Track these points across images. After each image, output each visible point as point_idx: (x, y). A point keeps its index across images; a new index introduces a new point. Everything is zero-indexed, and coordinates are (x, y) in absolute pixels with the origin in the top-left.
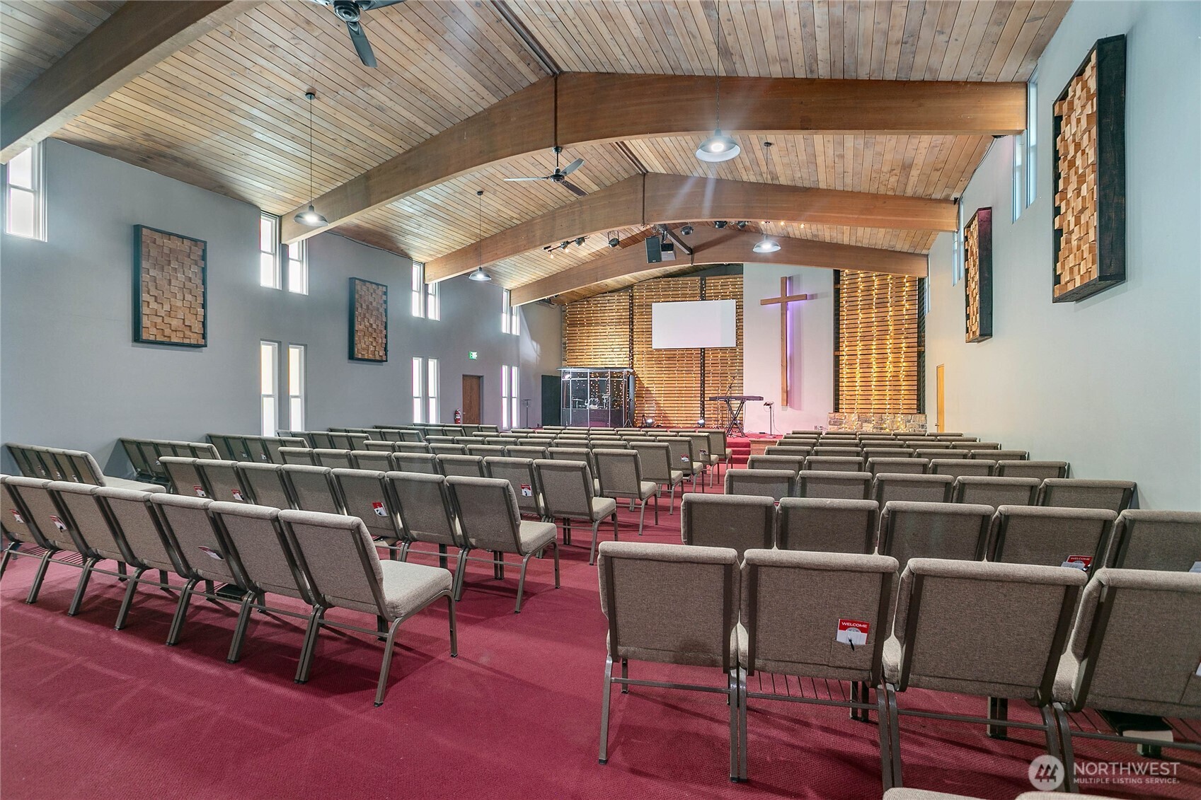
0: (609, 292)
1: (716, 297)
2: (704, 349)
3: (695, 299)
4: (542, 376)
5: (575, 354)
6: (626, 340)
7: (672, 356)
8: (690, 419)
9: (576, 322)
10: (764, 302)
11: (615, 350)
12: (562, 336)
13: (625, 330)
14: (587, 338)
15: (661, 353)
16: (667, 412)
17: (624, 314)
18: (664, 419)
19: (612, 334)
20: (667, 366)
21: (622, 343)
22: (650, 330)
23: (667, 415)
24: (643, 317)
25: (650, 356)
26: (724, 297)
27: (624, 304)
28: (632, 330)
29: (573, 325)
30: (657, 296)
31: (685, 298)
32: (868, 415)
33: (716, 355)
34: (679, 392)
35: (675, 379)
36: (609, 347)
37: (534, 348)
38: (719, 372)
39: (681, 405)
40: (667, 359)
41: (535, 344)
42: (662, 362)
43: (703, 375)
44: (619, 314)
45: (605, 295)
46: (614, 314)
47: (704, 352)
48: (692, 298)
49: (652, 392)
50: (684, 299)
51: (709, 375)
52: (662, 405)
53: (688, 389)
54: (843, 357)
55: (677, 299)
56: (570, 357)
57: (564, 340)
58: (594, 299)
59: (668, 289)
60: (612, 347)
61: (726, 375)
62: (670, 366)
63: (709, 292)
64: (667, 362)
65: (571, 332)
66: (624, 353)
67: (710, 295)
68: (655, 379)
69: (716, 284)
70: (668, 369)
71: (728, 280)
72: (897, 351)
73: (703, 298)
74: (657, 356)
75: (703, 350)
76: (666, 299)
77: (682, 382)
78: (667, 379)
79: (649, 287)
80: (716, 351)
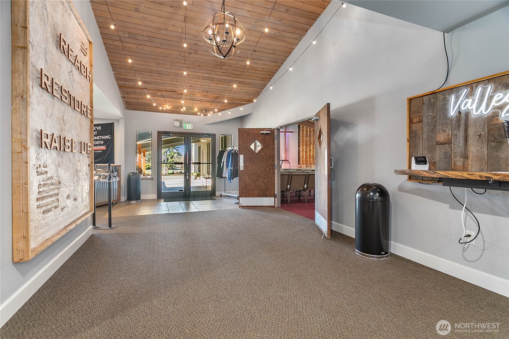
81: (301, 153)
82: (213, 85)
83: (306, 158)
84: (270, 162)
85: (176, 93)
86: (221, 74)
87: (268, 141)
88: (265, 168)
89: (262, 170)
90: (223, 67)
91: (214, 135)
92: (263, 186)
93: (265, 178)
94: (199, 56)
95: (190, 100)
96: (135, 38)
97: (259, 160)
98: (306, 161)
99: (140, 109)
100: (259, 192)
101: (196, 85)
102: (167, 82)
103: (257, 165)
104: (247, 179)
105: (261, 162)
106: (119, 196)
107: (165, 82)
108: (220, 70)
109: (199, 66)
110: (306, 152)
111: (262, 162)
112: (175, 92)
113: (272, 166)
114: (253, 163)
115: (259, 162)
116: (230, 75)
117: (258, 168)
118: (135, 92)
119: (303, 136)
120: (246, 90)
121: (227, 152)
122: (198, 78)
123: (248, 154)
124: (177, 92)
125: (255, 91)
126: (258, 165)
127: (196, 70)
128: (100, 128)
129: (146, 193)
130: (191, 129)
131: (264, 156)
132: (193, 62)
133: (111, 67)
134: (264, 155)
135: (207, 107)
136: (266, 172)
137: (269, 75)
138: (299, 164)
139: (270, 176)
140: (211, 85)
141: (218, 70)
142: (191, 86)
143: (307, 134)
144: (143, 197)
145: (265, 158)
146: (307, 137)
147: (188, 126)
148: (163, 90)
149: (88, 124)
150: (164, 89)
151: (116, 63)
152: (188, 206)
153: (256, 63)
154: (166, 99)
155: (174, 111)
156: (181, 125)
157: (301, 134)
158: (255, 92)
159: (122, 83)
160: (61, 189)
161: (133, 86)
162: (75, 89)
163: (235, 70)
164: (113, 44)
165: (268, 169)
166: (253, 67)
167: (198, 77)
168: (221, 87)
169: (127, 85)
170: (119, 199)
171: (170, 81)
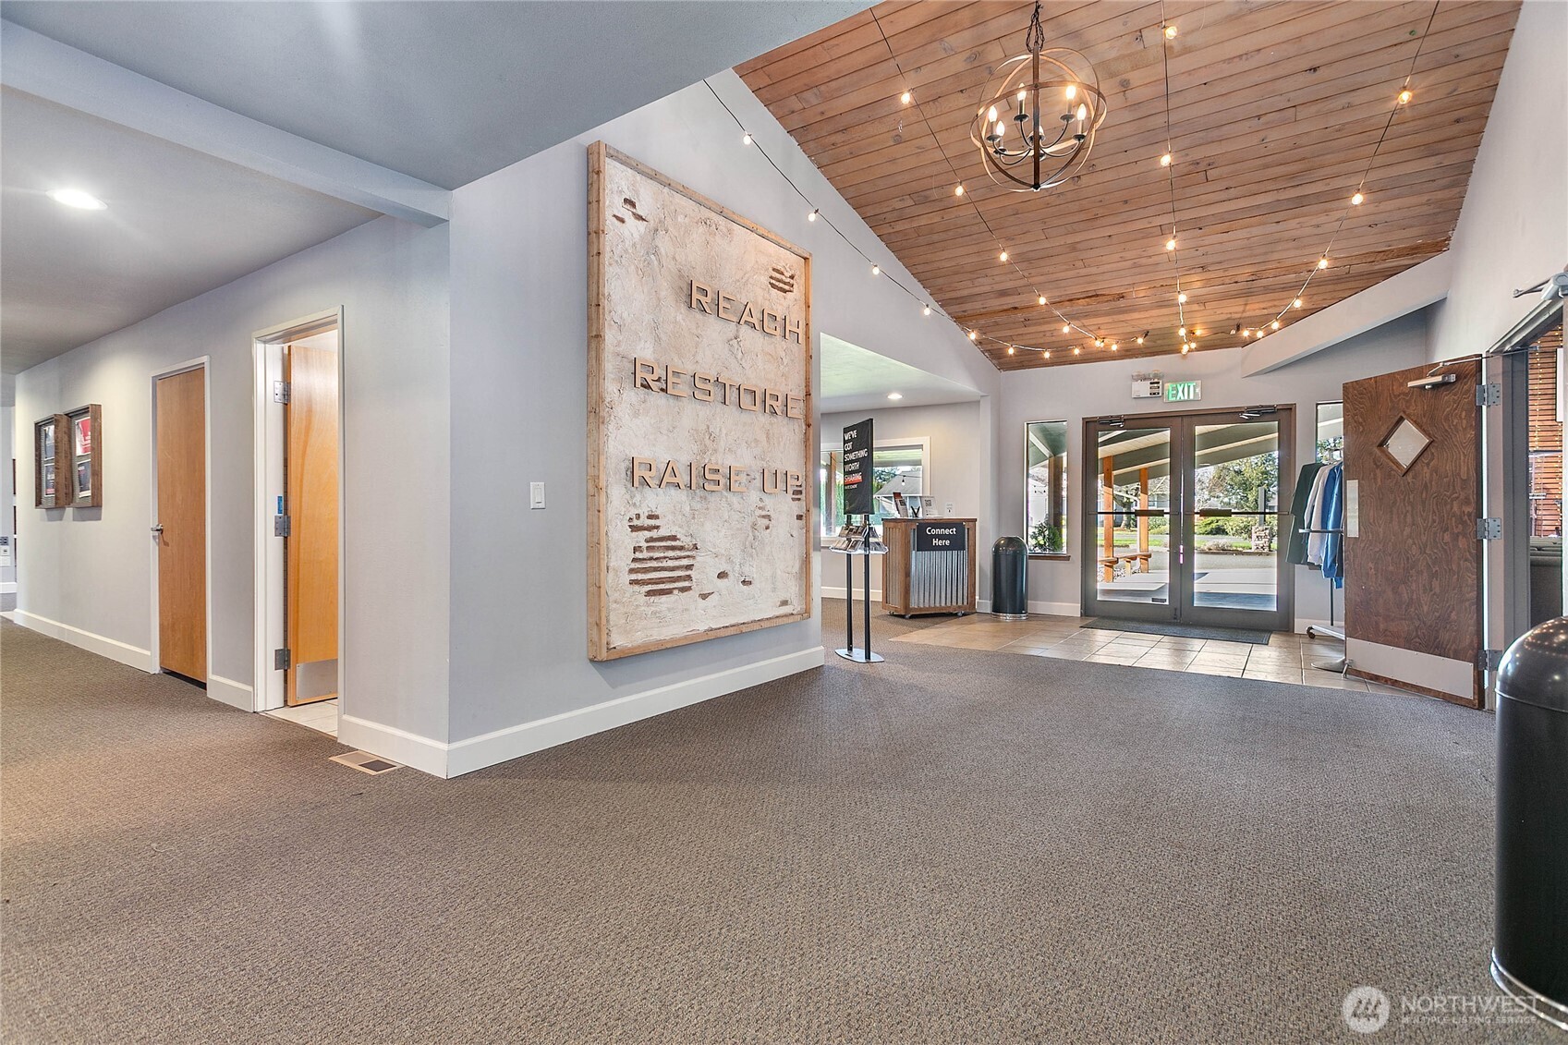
82: (1208, 240)
84: (1455, 508)
85: (1105, 298)
86: (1218, 199)
87: (1447, 419)
88: (1435, 533)
89: (1424, 538)
90: (1212, 174)
91: (1290, 409)
92: (1425, 608)
93: (1434, 575)
94: (1109, 175)
95: (1161, 307)
96: (927, 200)
97: (1412, 500)
99: (1032, 363)
100: (1412, 627)
101: (1150, 257)
102: (1063, 275)
103: (1405, 516)
104: (1370, 573)
105: (1420, 507)
106: (972, 597)
107: (1055, 277)
108: (1210, 187)
109: (1126, 202)
111: (1424, 507)
112: (1097, 295)
113: (1464, 523)
114: (1391, 512)
115: (1413, 508)
116: (1254, 188)
117: (1407, 530)
118: (997, 324)
120: (1372, 217)
121: (1327, 472)
122: (1143, 238)
123: (1375, 475)
124: (1101, 295)
125: (1422, 205)
126: (1409, 519)
127: (1124, 217)
128: (854, 434)
129: (1052, 598)
130: (1191, 397)
131: (1431, 482)
132: (1099, 198)
133: (916, 280)
134: (1431, 475)
135: (1238, 316)
136: (1437, 548)
137: (1457, 121)
139: (1454, 567)
140: (1202, 243)
141: (1201, 189)
142: (1135, 266)
144: (1037, 606)
145: (1434, 489)
147: (1180, 389)
148: (1062, 299)
149: (796, 431)
150: (1061, 296)
151: (920, 268)
152: (1179, 652)
153: (1350, 106)
154: (1084, 321)
155: (1127, 351)
156: (1156, 391)
158: (1425, 208)
159: (955, 308)
160: (698, 558)
161: (985, 310)
162: (747, 368)
163: (1266, 167)
164: (895, 230)
165: (1447, 537)
166: (1344, 124)
167: (1142, 235)
168: (1248, 238)
169: (969, 312)
170: (972, 604)
171: (1067, 270)
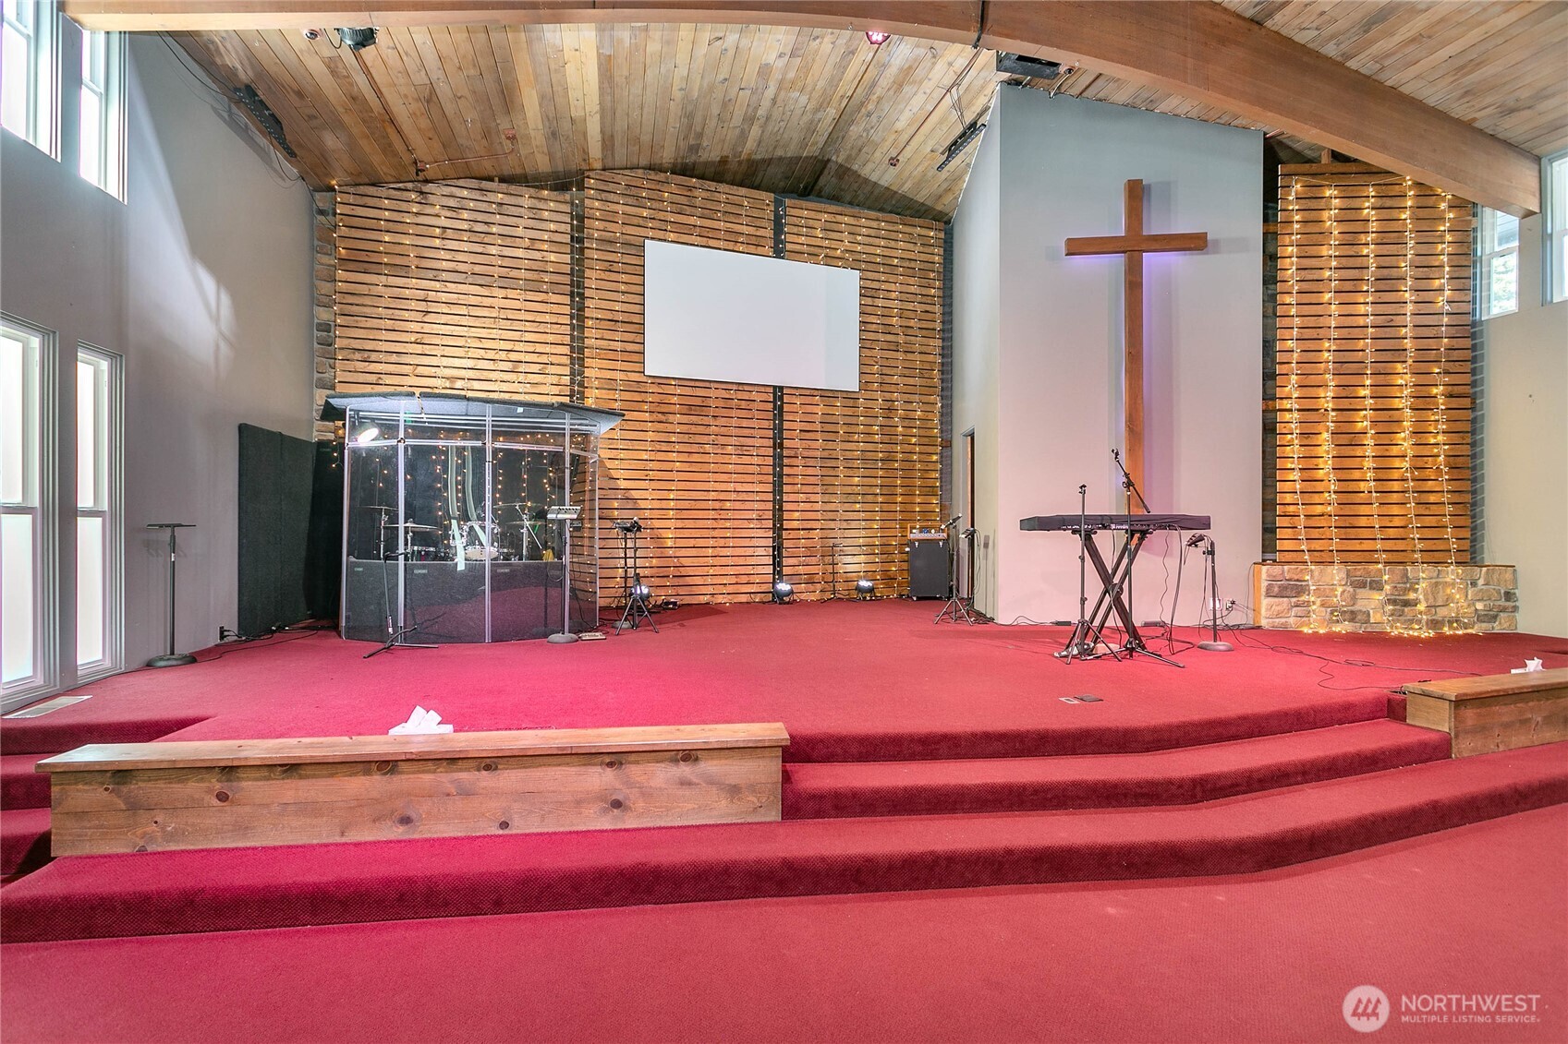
0: (502, 180)
1: (811, 256)
2: (781, 388)
3: (760, 250)
4: (243, 429)
5: (373, 367)
6: (558, 339)
7: (698, 401)
8: (745, 579)
9: (374, 258)
10: (1077, 247)
11: (522, 368)
12: (317, 300)
13: (556, 309)
14: (419, 317)
15: (670, 390)
16: (685, 562)
17: (552, 257)
18: (676, 582)
19: (511, 315)
20: (684, 429)
21: (547, 349)
22: (636, 319)
23: (684, 571)
24: (614, 276)
25: (637, 397)
26: (829, 261)
27: (552, 226)
28: (579, 315)
29: (362, 262)
30: (657, 224)
31: (732, 242)
32: (1372, 567)
33: (809, 409)
34: (717, 505)
35: (705, 467)
36: (503, 355)
37: (207, 304)
38: (818, 454)
39: (722, 542)
40: (685, 410)
41: (209, 283)
42: (671, 418)
43: (779, 460)
44: (537, 255)
45: (485, 184)
46: (520, 253)
47: (781, 398)
48: (753, 246)
49: (642, 504)
50: (731, 245)
51: (794, 462)
52: (670, 543)
53: (744, 497)
54: (1287, 416)
55: (712, 243)
56: (349, 377)
57: (323, 315)
58: (447, 190)
59: (689, 210)
60: (514, 356)
61: (833, 463)
62: (694, 429)
63: (793, 240)
64: (685, 419)
65: (352, 288)
66: (555, 380)
67: (798, 248)
68: (651, 465)
69: (811, 223)
70: (686, 439)
71: (839, 218)
72: (1422, 403)
73: (779, 253)
74: (657, 398)
75: (778, 391)
76: (684, 234)
77: (724, 477)
78: (686, 467)
79: (634, 192)
80: (809, 400)
81: (1292, 451)
83: (1347, 494)
98: (1348, 526)
110: (1347, 439)
119: (1311, 288)
138: (1269, 544)
143: (1351, 261)
146: (1349, 289)
157: (1290, 267)
